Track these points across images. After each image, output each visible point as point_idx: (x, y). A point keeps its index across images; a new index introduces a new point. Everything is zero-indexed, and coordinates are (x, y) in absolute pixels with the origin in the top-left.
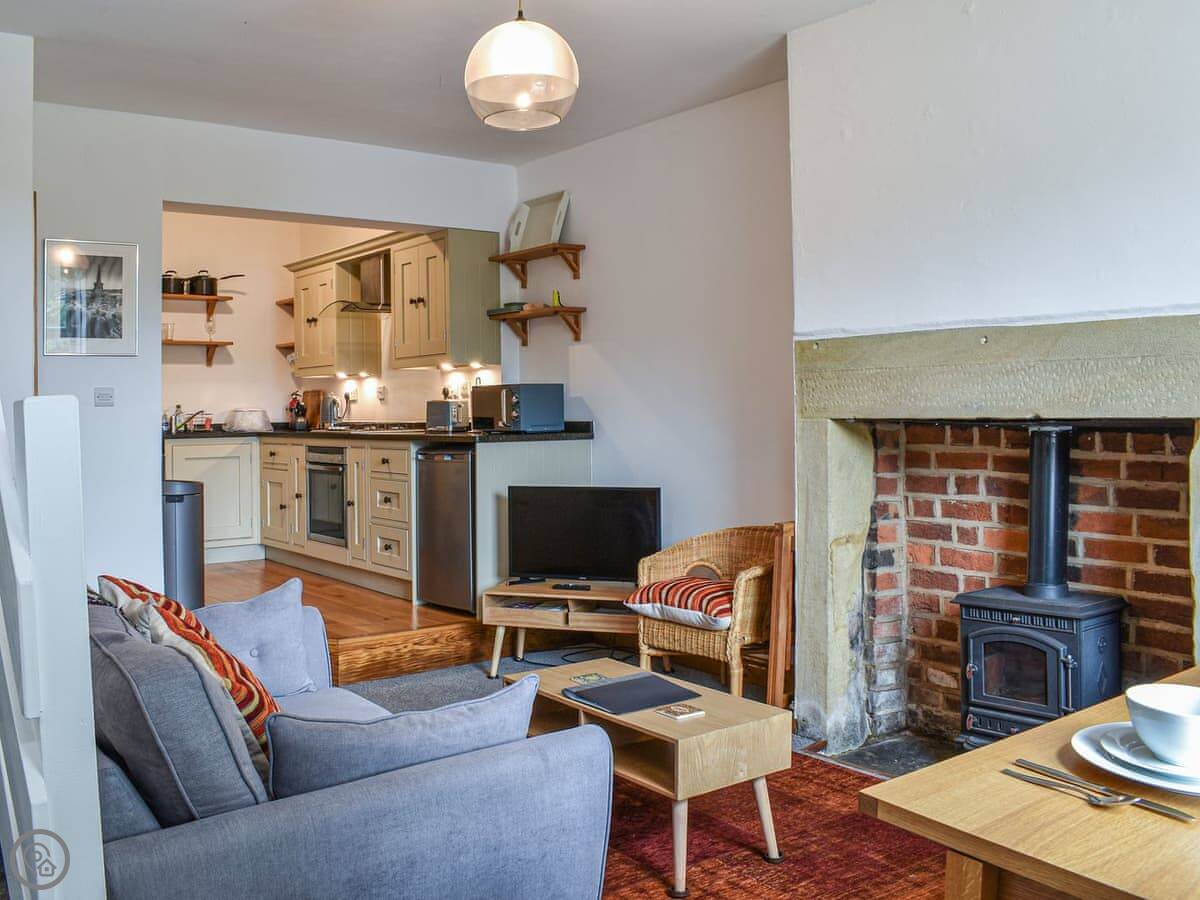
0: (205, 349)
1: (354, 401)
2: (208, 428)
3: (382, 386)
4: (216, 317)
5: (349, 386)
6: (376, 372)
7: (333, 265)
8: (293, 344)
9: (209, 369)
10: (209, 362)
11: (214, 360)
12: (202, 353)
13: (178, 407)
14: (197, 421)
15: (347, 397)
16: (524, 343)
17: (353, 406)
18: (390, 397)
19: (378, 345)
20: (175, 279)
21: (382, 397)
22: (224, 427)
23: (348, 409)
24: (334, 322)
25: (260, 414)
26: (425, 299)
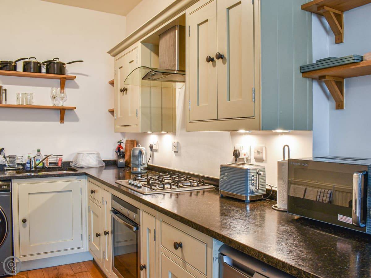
0: (59, 111)
1: (156, 151)
2: (60, 165)
3: (176, 141)
4: (66, 90)
5: (153, 139)
6: (172, 130)
7: (138, 44)
8: (114, 109)
9: (62, 125)
10: (62, 120)
11: (65, 118)
12: (57, 115)
13: (39, 151)
14: (52, 160)
15: (151, 147)
16: (340, 106)
17: (155, 154)
18: (182, 151)
19: (173, 109)
20: (34, 63)
21: (176, 150)
22: (72, 164)
23: (152, 156)
24: (137, 89)
25: (95, 156)
26: (226, 56)
